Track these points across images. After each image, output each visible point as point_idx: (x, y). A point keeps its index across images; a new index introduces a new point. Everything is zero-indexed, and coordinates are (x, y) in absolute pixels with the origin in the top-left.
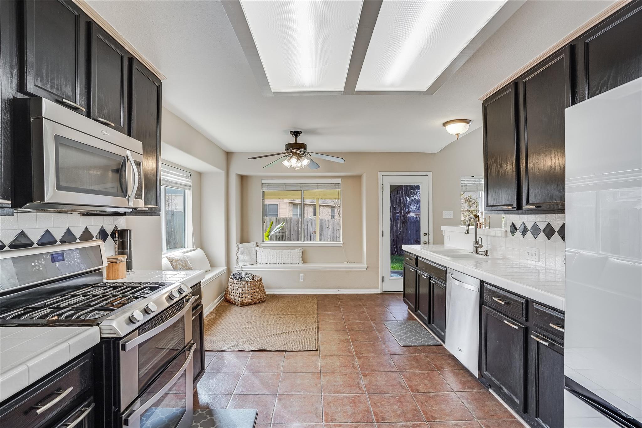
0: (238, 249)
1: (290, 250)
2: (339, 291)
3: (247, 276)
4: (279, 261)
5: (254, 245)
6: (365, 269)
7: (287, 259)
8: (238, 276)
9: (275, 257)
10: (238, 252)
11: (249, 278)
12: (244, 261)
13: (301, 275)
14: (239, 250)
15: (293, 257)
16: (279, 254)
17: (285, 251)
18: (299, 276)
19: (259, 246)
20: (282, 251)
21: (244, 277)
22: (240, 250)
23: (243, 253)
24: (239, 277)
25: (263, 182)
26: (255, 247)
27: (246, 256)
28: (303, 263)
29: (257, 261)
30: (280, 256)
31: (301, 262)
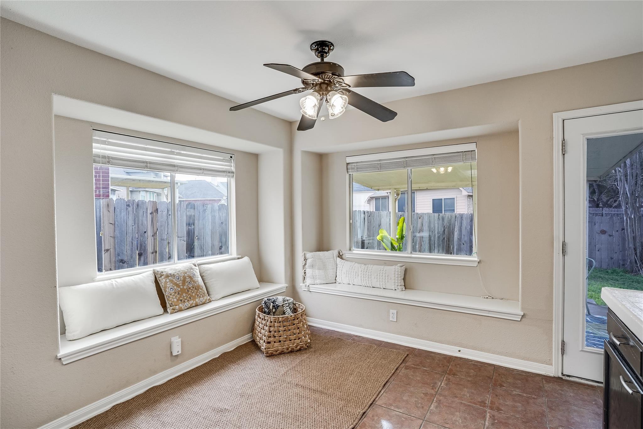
0: (305, 259)
1: (382, 267)
2: (460, 351)
3: (286, 304)
4: (365, 282)
5: (333, 254)
6: (519, 318)
7: (377, 281)
8: (272, 304)
9: (360, 275)
10: (305, 264)
11: (288, 306)
12: (313, 277)
13: (391, 311)
14: (307, 262)
15: (387, 278)
16: (365, 271)
17: (375, 267)
18: (389, 312)
19: (343, 257)
20: (370, 267)
21: (281, 305)
22: (309, 262)
23: (312, 266)
24: (273, 306)
25: (349, 160)
26: (335, 258)
27: (317, 271)
28: (404, 289)
29: (336, 279)
30: (367, 276)
31: (399, 287)
